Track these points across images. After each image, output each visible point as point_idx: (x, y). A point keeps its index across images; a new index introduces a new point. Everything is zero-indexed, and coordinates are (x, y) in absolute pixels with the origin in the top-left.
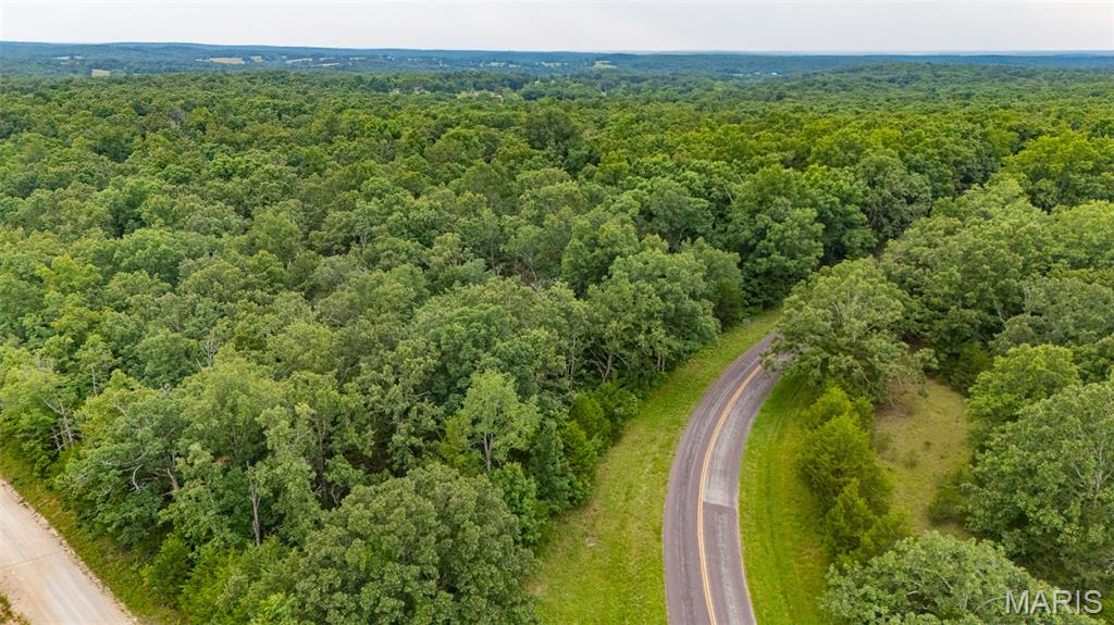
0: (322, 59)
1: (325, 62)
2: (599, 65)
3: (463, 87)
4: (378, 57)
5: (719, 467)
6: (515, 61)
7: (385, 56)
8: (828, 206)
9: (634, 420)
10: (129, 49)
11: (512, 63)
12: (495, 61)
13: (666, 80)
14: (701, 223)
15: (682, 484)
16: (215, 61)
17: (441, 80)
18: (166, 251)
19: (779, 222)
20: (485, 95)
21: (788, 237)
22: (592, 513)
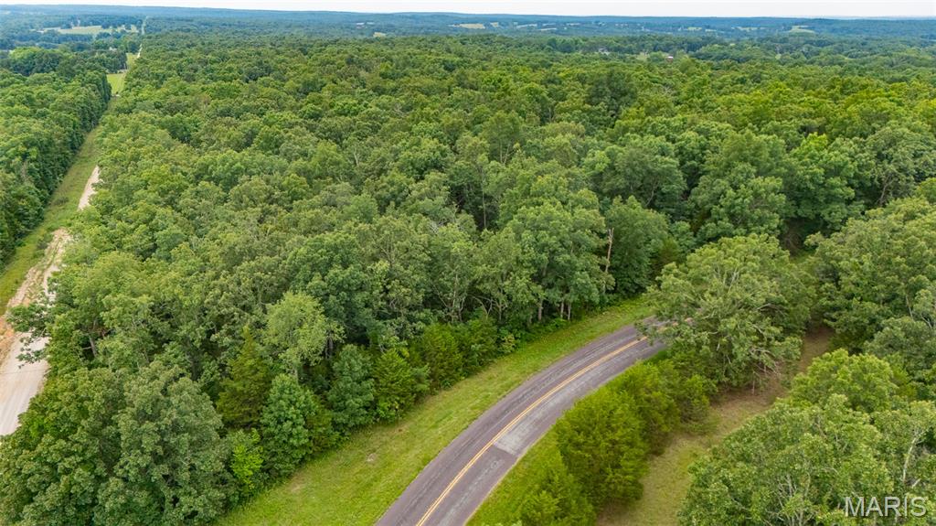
0: (544, 25)
1: (545, 27)
2: (795, 29)
3: (641, 49)
4: (590, 23)
5: (538, 416)
6: (712, 26)
7: (597, 22)
8: (808, 177)
9: (506, 358)
10: (407, 17)
11: (708, 27)
12: (693, 26)
13: (854, 45)
14: (670, 183)
15: (489, 424)
16: (464, 26)
17: (625, 42)
18: (239, 169)
19: (736, 188)
20: (656, 56)
21: (738, 205)
22: (396, 432)
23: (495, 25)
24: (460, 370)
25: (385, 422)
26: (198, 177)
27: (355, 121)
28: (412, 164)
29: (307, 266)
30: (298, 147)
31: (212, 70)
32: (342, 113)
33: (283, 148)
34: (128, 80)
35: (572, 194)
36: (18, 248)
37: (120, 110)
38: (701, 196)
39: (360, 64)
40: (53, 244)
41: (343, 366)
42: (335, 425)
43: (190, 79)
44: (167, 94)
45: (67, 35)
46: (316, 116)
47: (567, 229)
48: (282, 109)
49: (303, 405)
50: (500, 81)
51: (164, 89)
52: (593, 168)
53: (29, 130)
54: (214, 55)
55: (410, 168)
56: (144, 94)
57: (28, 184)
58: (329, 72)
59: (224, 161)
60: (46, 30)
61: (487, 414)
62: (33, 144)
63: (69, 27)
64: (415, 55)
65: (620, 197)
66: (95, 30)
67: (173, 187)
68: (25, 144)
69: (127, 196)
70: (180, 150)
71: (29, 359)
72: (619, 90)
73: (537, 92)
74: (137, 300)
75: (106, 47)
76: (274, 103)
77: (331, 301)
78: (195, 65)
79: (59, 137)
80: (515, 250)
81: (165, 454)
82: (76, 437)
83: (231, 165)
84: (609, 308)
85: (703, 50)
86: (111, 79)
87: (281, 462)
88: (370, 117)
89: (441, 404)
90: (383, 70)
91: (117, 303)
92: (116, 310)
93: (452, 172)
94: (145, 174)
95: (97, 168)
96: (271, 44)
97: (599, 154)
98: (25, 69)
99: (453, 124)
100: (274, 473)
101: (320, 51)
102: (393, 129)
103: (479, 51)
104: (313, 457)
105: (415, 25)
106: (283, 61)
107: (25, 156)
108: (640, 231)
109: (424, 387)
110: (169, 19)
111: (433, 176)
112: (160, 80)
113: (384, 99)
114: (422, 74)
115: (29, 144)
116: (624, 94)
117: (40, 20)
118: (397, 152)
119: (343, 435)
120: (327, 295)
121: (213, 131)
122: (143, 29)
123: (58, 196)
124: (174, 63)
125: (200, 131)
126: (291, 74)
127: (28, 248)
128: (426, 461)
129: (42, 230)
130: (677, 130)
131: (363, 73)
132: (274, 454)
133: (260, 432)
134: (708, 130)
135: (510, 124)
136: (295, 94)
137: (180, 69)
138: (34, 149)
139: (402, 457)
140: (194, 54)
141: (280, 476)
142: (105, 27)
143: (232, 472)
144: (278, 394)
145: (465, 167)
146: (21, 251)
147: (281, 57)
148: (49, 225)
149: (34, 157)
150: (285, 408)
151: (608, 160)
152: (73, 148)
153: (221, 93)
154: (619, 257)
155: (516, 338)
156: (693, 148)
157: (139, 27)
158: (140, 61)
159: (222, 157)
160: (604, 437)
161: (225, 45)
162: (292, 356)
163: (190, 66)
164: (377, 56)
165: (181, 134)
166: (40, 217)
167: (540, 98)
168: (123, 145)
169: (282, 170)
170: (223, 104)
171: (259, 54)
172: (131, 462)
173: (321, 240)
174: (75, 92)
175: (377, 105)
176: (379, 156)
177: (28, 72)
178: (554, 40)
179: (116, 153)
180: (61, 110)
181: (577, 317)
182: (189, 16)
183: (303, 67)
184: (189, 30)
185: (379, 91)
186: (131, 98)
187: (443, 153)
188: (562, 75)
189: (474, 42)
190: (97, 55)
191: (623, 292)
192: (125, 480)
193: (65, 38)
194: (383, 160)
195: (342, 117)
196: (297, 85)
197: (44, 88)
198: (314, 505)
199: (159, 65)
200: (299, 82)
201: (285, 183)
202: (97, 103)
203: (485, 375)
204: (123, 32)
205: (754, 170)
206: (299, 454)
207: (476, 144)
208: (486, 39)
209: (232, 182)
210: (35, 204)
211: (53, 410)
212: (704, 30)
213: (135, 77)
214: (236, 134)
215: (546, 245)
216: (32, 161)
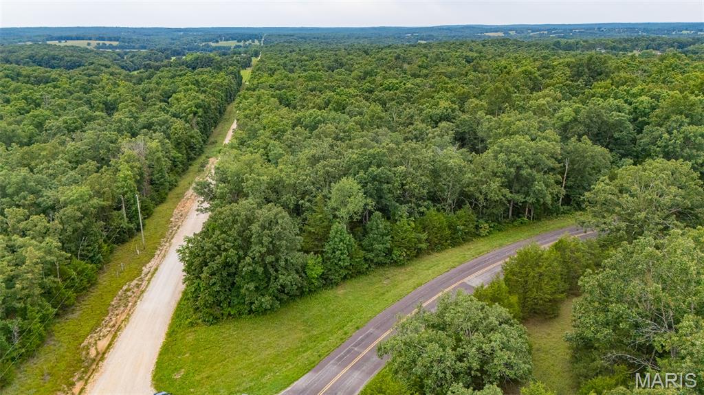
0: (554, 31)
3: (634, 47)
9: (482, 239)
14: (621, 132)
15: (463, 271)
16: (487, 34)
17: (620, 42)
18: (319, 120)
19: (670, 133)
20: (647, 53)
21: (671, 145)
22: (403, 270)
23: (512, 33)
24: (449, 241)
25: (396, 264)
26: (294, 126)
27: (396, 94)
28: (431, 117)
29: (356, 166)
30: (357, 109)
31: (305, 65)
32: (388, 88)
33: (347, 110)
34: (253, 72)
35: (540, 133)
36: (190, 167)
37: (248, 89)
38: (645, 139)
39: (404, 60)
40: (209, 165)
41: (372, 224)
42: (366, 260)
43: (292, 71)
44: (277, 80)
45: (216, 47)
46: (371, 92)
47: (530, 152)
48: (348, 87)
49: (348, 243)
50: (505, 68)
51: (275, 77)
52: (562, 120)
53: (198, 98)
54: (307, 56)
55: (429, 120)
56: (263, 79)
57: (196, 130)
58: (382, 65)
59: (311, 115)
60: (204, 44)
61: (462, 266)
62: (200, 107)
63: (217, 42)
64: (445, 53)
65: (576, 136)
66: (233, 44)
67: (279, 130)
68: (196, 106)
69: (254, 134)
70: (284, 110)
71: (202, 211)
72: (596, 71)
73: (531, 73)
74: (261, 178)
75: (240, 53)
76: (344, 84)
77: (368, 186)
78: (294, 63)
79: (213, 104)
80: (492, 165)
81: (273, 250)
82: (231, 232)
83: (315, 118)
84: (563, 215)
85: (691, 48)
86: (242, 72)
87: (334, 275)
88: (406, 91)
89: (433, 260)
90: (420, 63)
91: (251, 178)
92: (251, 182)
93: (458, 123)
94: (264, 121)
95: (236, 121)
96: (345, 49)
97: (567, 110)
98: (193, 66)
99: (463, 93)
100: (329, 281)
101: (378, 52)
102: (421, 97)
103: (496, 50)
104: (352, 277)
105: (449, 34)
106: (352, 59)
107: (195, 114)
108: (588, 159)
109: (424, 246)
110: (279, 35)
111: (443, 124)
112: (272, 72)
113: (418, 80)
114: (449, 65)
115: (198, 106)
116: (600, 74)
117: (201, 37)
118: (421, 111)
119: (370, 266)
120: (366, 183)
121: (305, 100)
122: (262, 42)
123: (212, 139)
124: (281, 62)
125: (297, 101)
126: (356, 67)
127: (195, 166)
128: (419, 285)
129: (203, 157)
130: (634, 96)
131: (406, 66)
132: (330, 270)
133: (322, 256)
134: (659, 95)
135: (504, 92)
136: (358, 80)
137: (285, 65)
138: (201, 110)
139: (405, 283)
140: (294, 56)
141: (332, 283)
142: (239, 41)
143: (306, 274)
144: (334, 234)
145: (467, 119)
146: (191, 168)
147: (351, 57)
148: (207, 155)
149: (200, 114)
150: (338, 243)
151: (573, 114)
152: (220, 113)
153: (311, 79)
154: (573, 180)
155: (490, 227)
156: (645, 108)
157: (260, 41)
158: (261, 61)
159: (309, 114)
160: (533, 270)
161: (314, 51)
162: (343, 212)
163: (291, 63)
164: (417, 54)
165: (285, 102)
166: (201, 151)
167: (533, 77)
168: (252, 107)
169: (346, 122)
170: (311, 84)
171: (336, 55)
172: (256, 249)
173: (366, 152)
174: (222, 78)
175: (413, 84)
176: (409, 114)
177: (194, 68)
178: (558, 42)
179: (247, 111)
180: (214, 89)
181: (537, 218)
182: (292, 33)
183: (365, 62)
184: (291, 42)
185: (415, 76)
186: (255, 82)
187: (453, 110)
188: (555, 63)
189: (492, 44)
190: (235, 58)
191: (575, 205)
192: (253, 259)
193: (215, 49)
194: (412, 116)
195: (388, 91)
196: (360, 74)
197: (204, 76)
198: (350, 300)
199: (272, 63)
200: (361, 72)
201: (347, 128)
202: (234, 87)
203: (465, 247)
204: (250, 44)
205: (687, 120)
206: (344, 272)
207: (477, 104)
208: (502, 42)
209: (315, 128)
210: (199, 142)
211: (221, 219)
212: (697, 33)
213: (257, 70)
214: (318, 101)
215: (514, 163)
216: (199, 117)
